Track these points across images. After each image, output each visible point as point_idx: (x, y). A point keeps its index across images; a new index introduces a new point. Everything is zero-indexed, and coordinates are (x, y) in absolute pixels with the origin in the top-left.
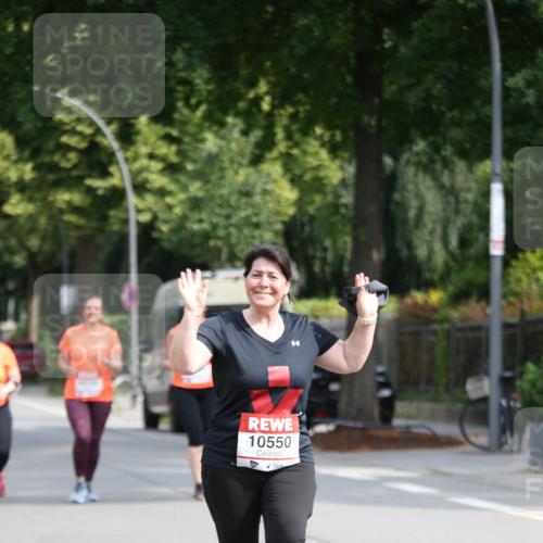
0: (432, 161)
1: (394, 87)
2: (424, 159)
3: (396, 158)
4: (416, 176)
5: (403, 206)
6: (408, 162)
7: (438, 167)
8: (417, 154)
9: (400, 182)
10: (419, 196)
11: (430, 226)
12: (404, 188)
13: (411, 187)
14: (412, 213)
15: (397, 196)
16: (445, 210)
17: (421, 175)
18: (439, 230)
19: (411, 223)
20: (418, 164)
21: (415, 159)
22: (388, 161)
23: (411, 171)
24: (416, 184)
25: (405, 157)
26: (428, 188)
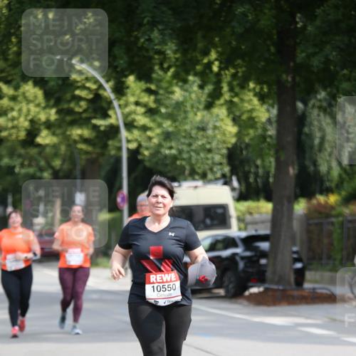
0: (330, 105)
1: (304, 55)
2: (325, 104)
3: (305, 104)
4: (319, 115)
5: (310, 136)
6: (314, 106)
8: (320, 101)
9: (308, 120)
10: (321, 129)
11: (329, 150)
12: (311, 124)
13: (316, 123)
14: (317, 141)
15: (306, 130)
17: (322, 114)
19: (316, 148)
20: (320, 108)
21: (318, 104)
22: (300, 105)
23: (315, 112)
24: (319, 121)
25: (312, 103)
26: (328, 124)
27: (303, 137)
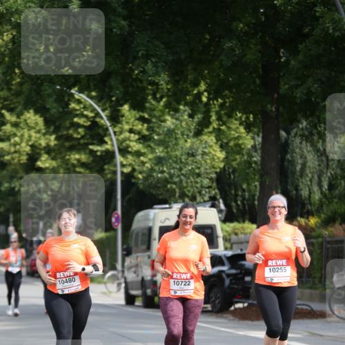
0: (311, 134)
1: (287, 86)
2: (306, 133)
3: (288, 133)
4: (301, 143)
5: (292, 163)
6: (296, 134)
7: (315, 138)
8: (302, 129)
9: (291, 147)
10: (303, 156)
11: (310, 175)
12: (293, 151)
13: (297, 150)
14: (298, 168)
15: (289, 156)
16: (319, 165)
17: (304, 143)
18: (316, 177)
19: (298, 173)
20: (302, 136)
21: (300, 132)
22: (283, 134)
23: (298, 140)
24: (301, 149)
25: (294, 131)
26: (309, 151)
27: (286, 163)
